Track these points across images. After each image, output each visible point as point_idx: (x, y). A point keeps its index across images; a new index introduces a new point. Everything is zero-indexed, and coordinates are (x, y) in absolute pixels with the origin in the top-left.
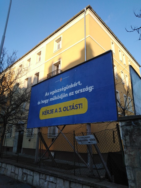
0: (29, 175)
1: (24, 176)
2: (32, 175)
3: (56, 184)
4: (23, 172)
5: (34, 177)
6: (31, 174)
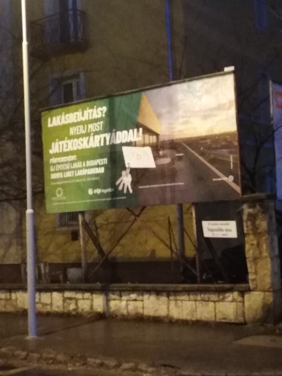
0: (80, 299)
1: (69, 304)
2: (88, 299)
3: (142, 300)
4: (63, 297)
5: (92, 300)
6: (85, 297)
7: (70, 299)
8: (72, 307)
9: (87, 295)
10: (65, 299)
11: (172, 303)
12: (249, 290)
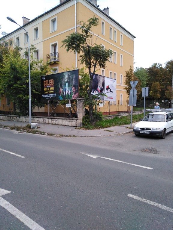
3: (58, 121)
7: (45, 120)
8: (45, 122)
9: (48, 119)
10: (44, 120)
11: (64, 122)
12: (78, 119)
